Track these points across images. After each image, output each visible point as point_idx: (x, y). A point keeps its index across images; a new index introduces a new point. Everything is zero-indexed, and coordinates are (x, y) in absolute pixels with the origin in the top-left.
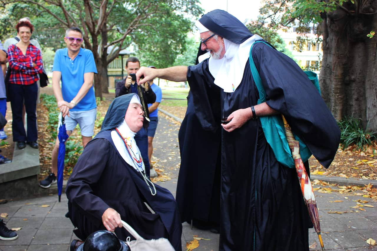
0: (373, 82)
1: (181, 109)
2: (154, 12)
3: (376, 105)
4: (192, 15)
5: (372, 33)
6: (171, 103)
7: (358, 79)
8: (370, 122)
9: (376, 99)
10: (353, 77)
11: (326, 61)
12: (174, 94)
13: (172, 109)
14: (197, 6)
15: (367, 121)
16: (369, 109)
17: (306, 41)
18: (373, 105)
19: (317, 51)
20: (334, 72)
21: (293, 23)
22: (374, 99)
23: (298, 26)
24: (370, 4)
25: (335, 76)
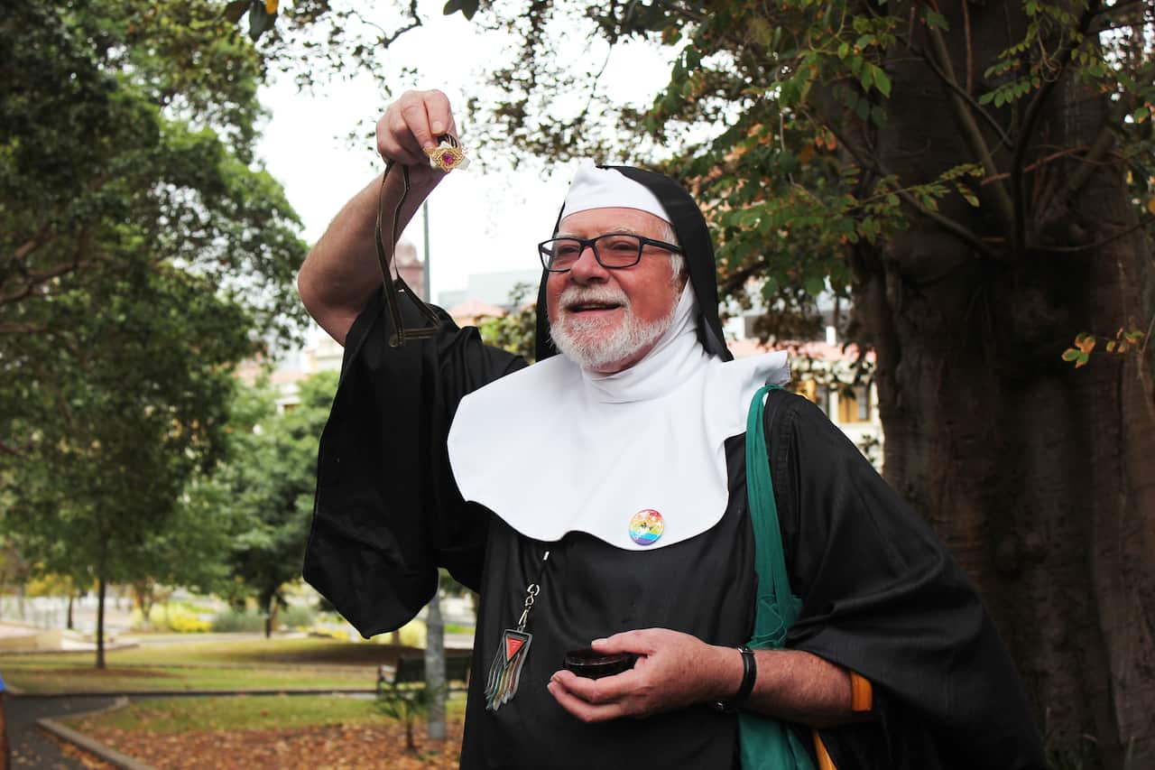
0: (1126, 557)
1: (217, 744)
2: (70, 265)
3: (1152, 665)
4: (257, 277)
5: (1081, 341)
6: (165, 716)
7: (1057, 546)
8: (1135, 752)
9: (1148, 637)
10: (1032, 540)
11: (903, 471)
12: (181, 667)
13: (174, 745)
14: (280, 232)
15: (1122, 749)
16: (1123, 686)
17: (805, 377)
18: (1137, 666)
19: (861, 420)
20: (944, 519)
21: (739, 297)
22: (1142, 640)
23: (765, 311)
24: (1069, 204)
25: (951, 539)
